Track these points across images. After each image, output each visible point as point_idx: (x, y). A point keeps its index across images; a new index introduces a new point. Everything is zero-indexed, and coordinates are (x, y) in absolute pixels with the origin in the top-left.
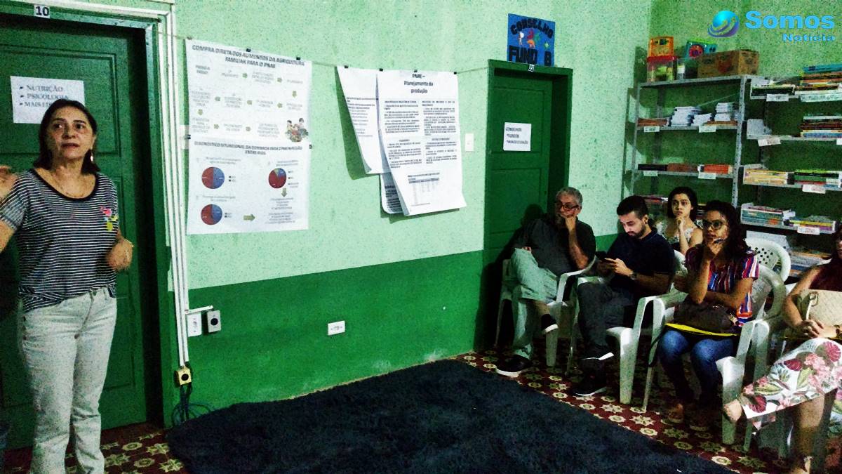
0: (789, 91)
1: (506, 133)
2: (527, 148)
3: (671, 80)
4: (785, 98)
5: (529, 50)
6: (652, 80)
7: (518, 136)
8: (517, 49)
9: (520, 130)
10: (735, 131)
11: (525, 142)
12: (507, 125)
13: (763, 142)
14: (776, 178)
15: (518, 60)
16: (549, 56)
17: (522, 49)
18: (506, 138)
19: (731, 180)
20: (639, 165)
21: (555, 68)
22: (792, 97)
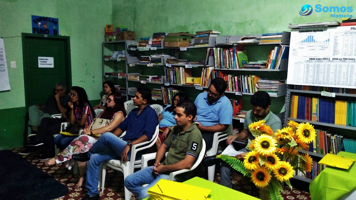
0: (135, 47)
1: (39, 61)
2: (52, 66)
3: (113, 41)
4: (135, 49)
5: (44, 29)
6: (108, 41)
7: (46, 62)
8: (38, 29)
9: (47, 60)
10: (125, 61)
11: (51, 64)
12: (39, 58)
13: (131, 65)
14: (136, 78)
15: (38, 33)
16: (56, 32)
17: (40, 29)
18: (39, 63)
19: (126, 79)
20: (105, 73)
21: (61, 36)
22: (137, 49)
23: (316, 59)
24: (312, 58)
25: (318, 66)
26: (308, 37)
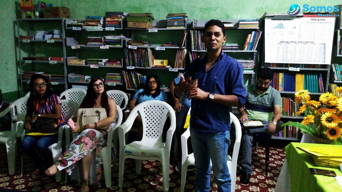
3: (33, 18)
6: (24, 18)
10: (62, 43)
13: (73, 47)
14: (81, 62)
19: (63, 64)
20: (23, 58)
22: (82, 28)
23: (285, 42)
24: (282, 41)
25: (287, 47)
26: (279, 24)
